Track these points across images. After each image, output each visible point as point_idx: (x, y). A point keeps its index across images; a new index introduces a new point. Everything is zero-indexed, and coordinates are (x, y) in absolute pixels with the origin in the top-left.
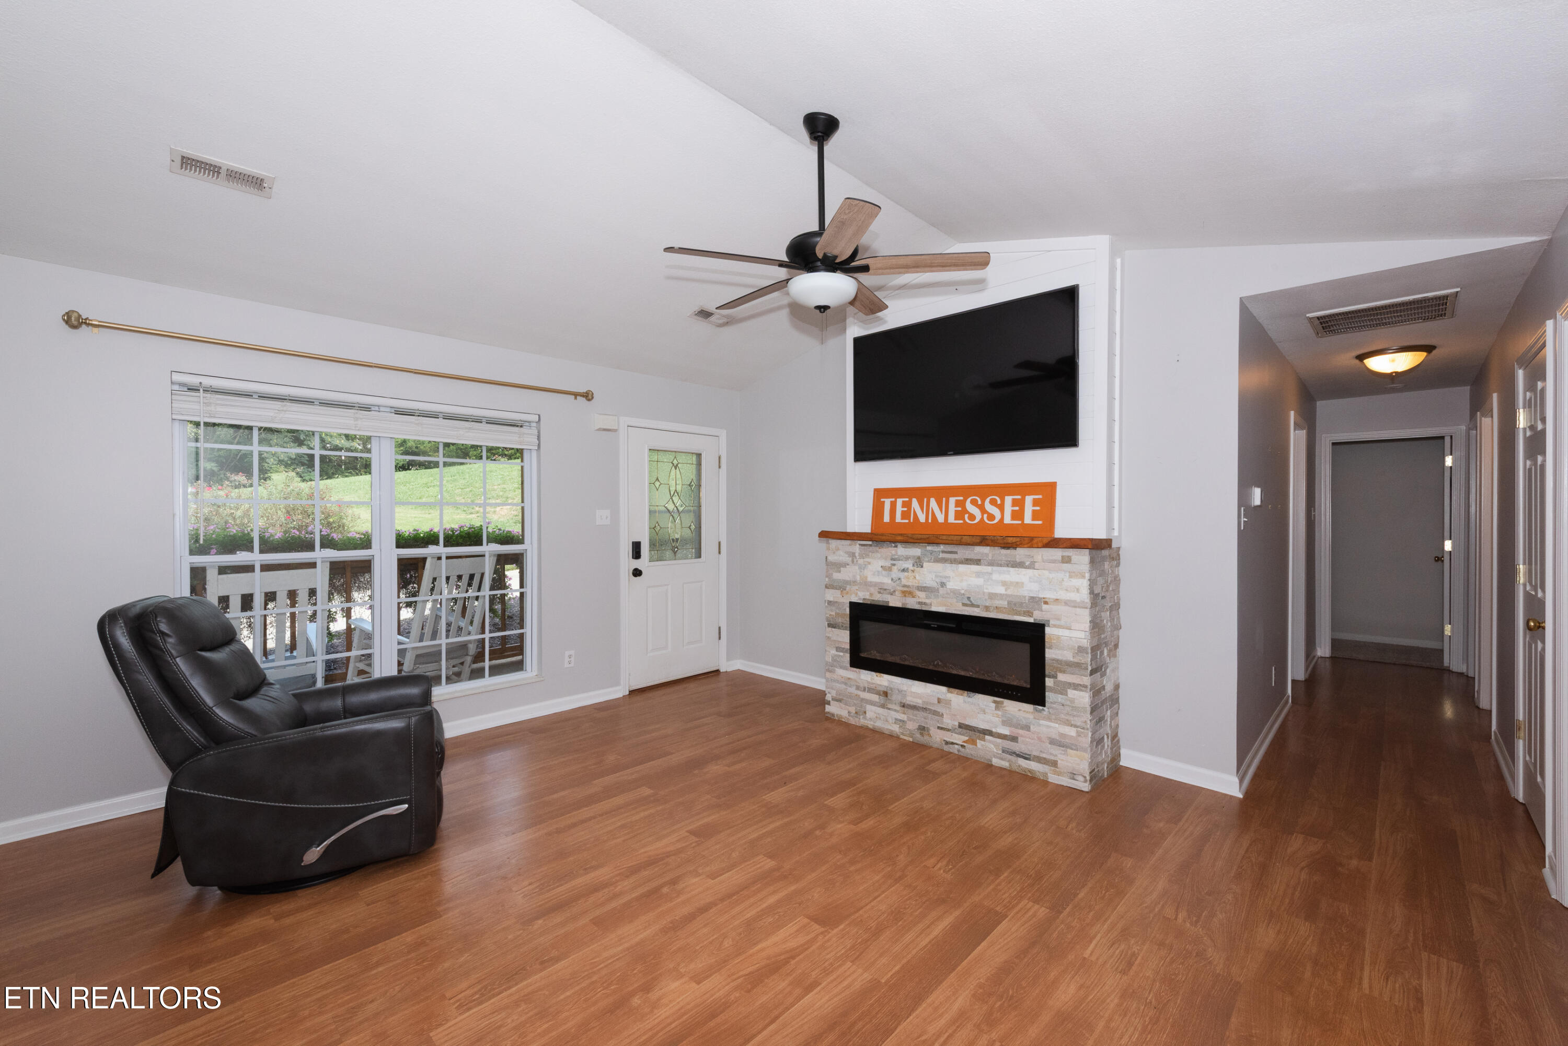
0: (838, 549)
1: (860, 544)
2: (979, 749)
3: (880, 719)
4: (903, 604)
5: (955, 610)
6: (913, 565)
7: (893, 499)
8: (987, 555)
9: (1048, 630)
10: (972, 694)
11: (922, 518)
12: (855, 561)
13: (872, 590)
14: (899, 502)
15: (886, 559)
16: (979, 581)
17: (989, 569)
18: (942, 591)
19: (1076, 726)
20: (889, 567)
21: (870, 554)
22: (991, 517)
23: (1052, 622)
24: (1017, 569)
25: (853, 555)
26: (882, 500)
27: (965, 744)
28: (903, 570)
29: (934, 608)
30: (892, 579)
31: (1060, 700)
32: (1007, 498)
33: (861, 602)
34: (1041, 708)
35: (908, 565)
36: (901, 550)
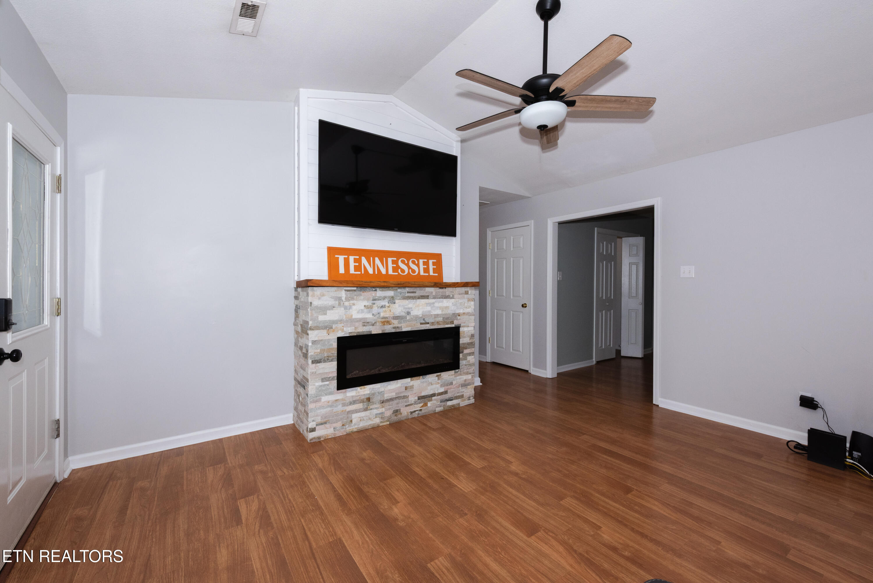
0: (323, 295)
1: (345, 290)
2: (429, 407)
3: (364, 420)
4: (383, 331)
5: (416, 328)
6: (388, 303)
7: (346, 256)
8: (432, 292)
9: (461, 329)
10: (424, 376)
11: (371, 271)
12: (342, 303)
13: (357, 324)
14: (352, 259)
15: (368, 300)
16: (429, 308)
17: (434, 300)
18: (408, 318)
19: (470, 373)
20: (371, 306)
21: (355, 297)
22: (414, 271)
23: (462, 325)
24: (446, 299)
25: (340, 299)
26: (336, 256)
27: (421, 408)
28: (382, 307)
29: (404, 330)
30: (373, 315)
31: (464, 363)
32: (420, 260)
33: (348, 335)
34: (458, 370)
35: (385, 303)
36: (380, 293)
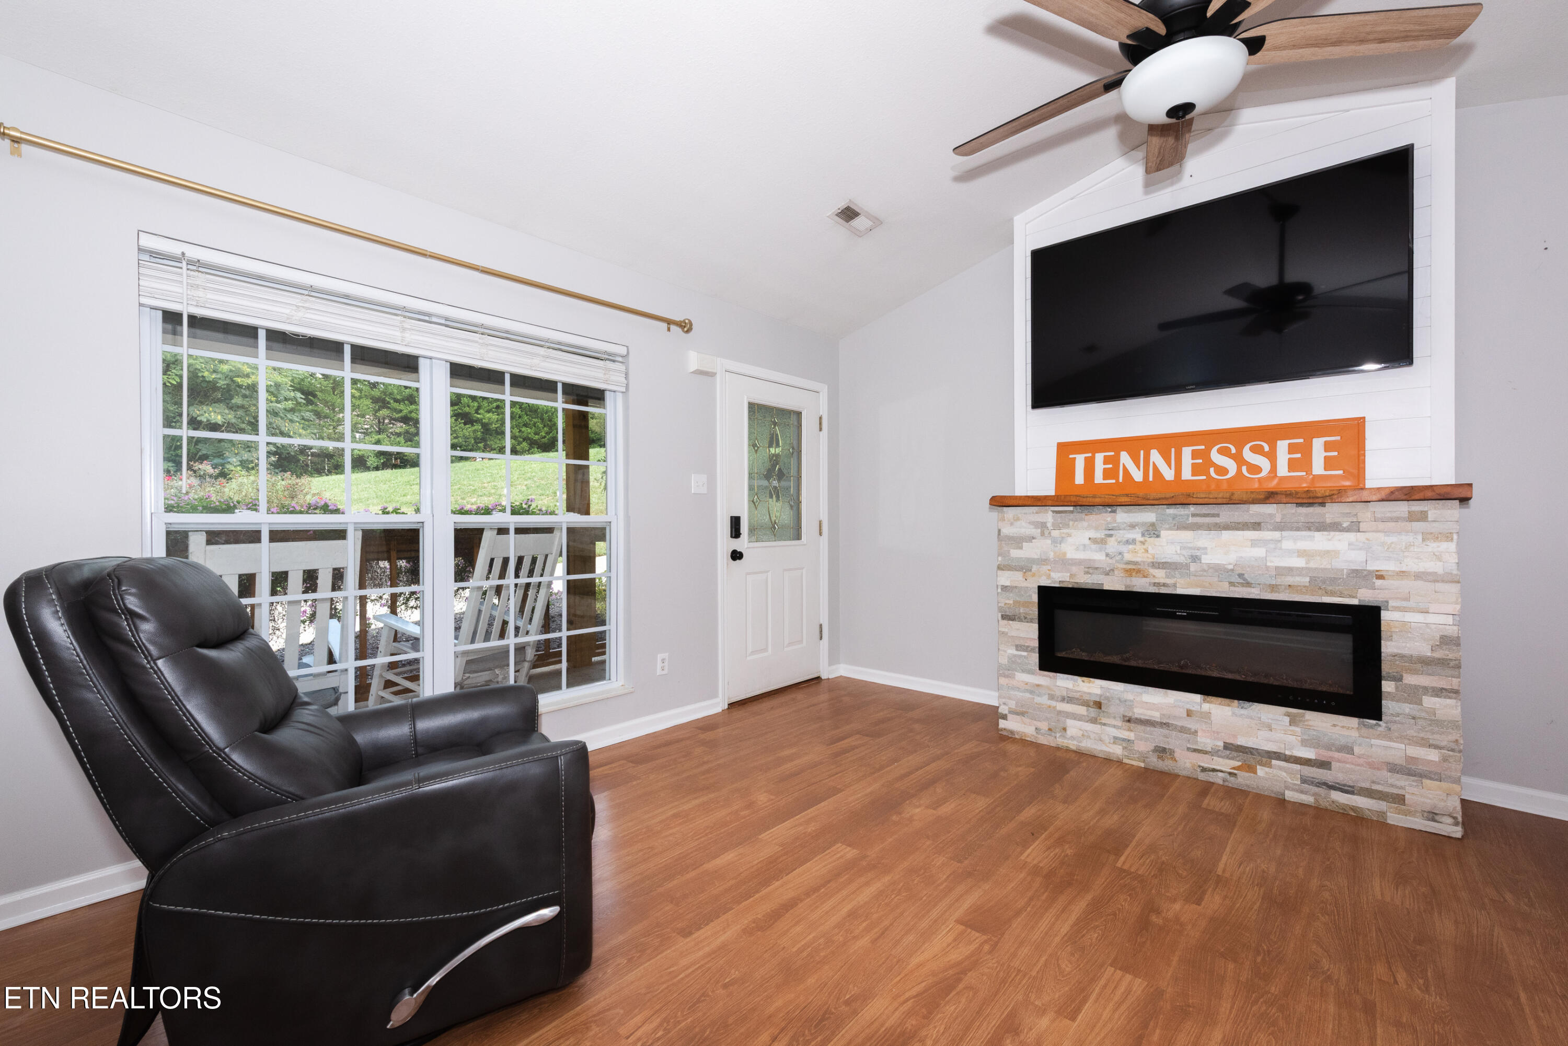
0: (1018, 519)
1: (1053, 512)
2: (1260, 778)
3: (1089, 737)
4: (1126, 586)
5: (1216, 592)
6: (1143, 535)
7: (1090, 455)
8: (1271, 515)
9: (1385, 615)
10: (1247, 704)
11: (1138, 476)
12: (1046, 533)
13: (1074, 569)
14: (1099, 458)
15: (1097, 529)
16: (1260, 552)
17: (1277, 535)
18: (1193, 567)
19: (1437, 747)
20: (1102, 539)
21: (1071, 523)
22: (1255, 469)
23: (1392, 603)
24: (1326, 533)
25: (1043, 525)
26: (1071, 456)
27: (1235, 772)
28: (1128, 542)
29: (1180, 591)
30: (1107, 555)
31: (1407, 710)
32: (1279, 443)
33: (1057, 585)
34: (1374, 722)
35: (1136, 535)
36: (1122, 516)
